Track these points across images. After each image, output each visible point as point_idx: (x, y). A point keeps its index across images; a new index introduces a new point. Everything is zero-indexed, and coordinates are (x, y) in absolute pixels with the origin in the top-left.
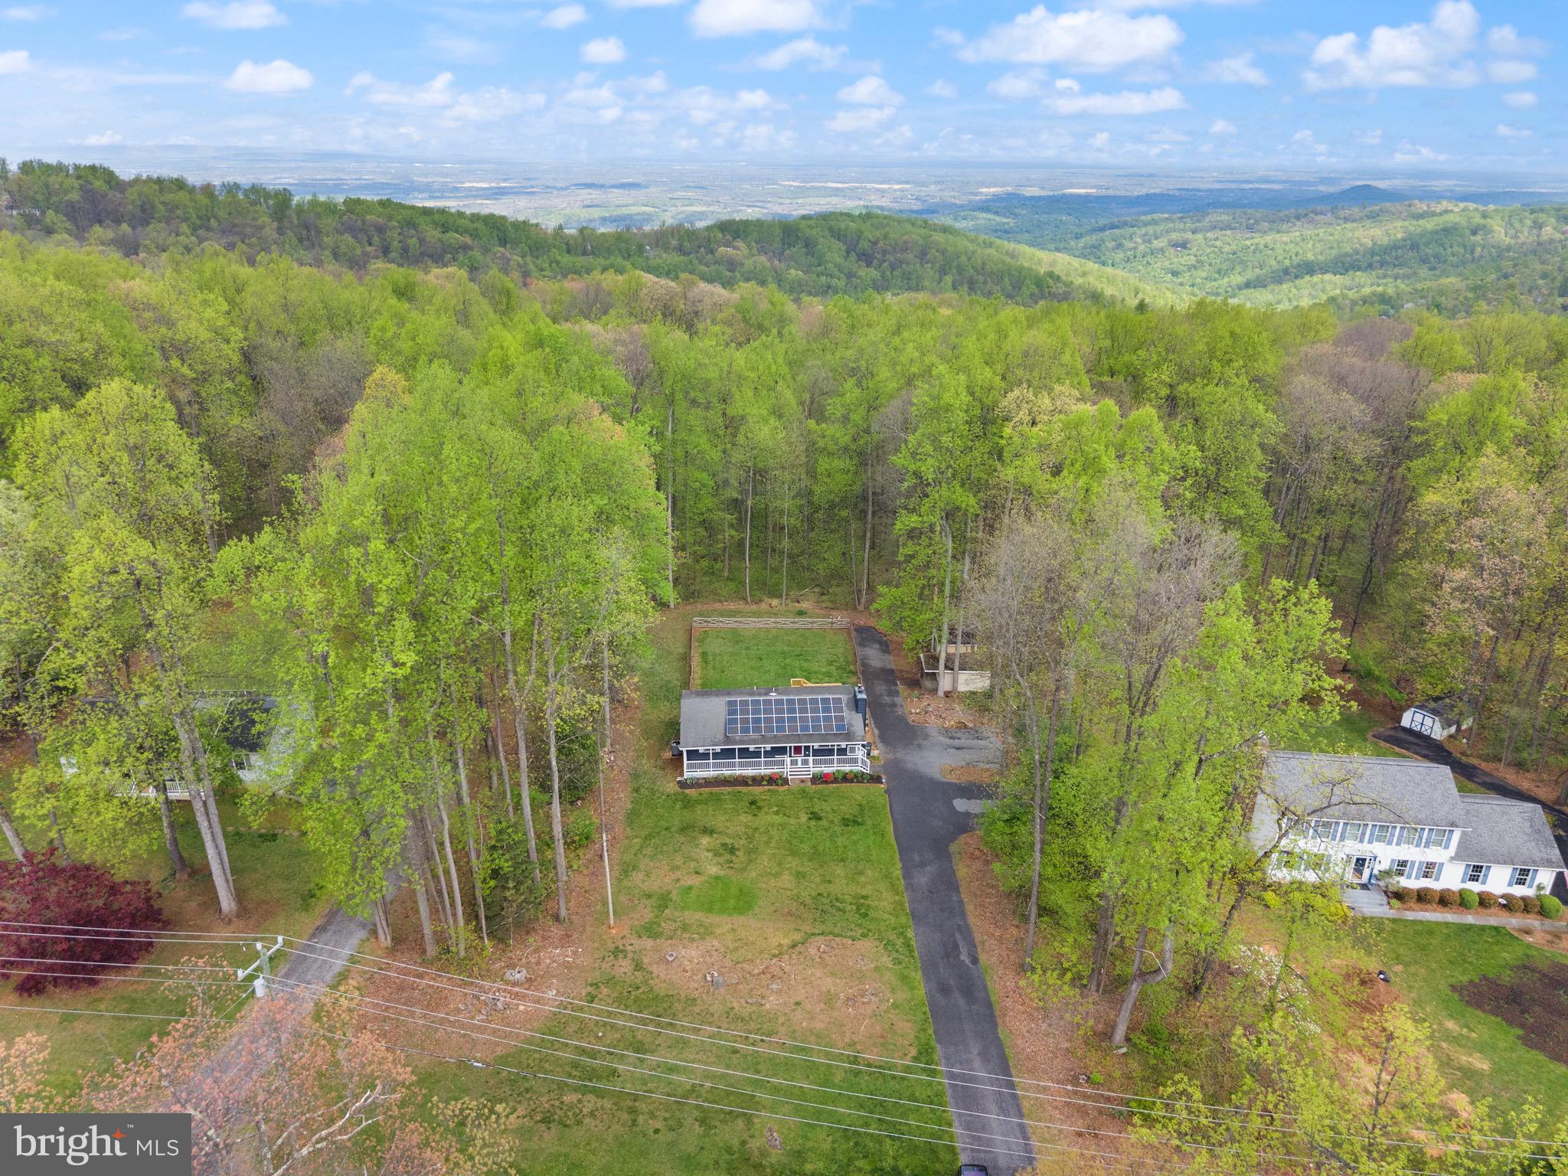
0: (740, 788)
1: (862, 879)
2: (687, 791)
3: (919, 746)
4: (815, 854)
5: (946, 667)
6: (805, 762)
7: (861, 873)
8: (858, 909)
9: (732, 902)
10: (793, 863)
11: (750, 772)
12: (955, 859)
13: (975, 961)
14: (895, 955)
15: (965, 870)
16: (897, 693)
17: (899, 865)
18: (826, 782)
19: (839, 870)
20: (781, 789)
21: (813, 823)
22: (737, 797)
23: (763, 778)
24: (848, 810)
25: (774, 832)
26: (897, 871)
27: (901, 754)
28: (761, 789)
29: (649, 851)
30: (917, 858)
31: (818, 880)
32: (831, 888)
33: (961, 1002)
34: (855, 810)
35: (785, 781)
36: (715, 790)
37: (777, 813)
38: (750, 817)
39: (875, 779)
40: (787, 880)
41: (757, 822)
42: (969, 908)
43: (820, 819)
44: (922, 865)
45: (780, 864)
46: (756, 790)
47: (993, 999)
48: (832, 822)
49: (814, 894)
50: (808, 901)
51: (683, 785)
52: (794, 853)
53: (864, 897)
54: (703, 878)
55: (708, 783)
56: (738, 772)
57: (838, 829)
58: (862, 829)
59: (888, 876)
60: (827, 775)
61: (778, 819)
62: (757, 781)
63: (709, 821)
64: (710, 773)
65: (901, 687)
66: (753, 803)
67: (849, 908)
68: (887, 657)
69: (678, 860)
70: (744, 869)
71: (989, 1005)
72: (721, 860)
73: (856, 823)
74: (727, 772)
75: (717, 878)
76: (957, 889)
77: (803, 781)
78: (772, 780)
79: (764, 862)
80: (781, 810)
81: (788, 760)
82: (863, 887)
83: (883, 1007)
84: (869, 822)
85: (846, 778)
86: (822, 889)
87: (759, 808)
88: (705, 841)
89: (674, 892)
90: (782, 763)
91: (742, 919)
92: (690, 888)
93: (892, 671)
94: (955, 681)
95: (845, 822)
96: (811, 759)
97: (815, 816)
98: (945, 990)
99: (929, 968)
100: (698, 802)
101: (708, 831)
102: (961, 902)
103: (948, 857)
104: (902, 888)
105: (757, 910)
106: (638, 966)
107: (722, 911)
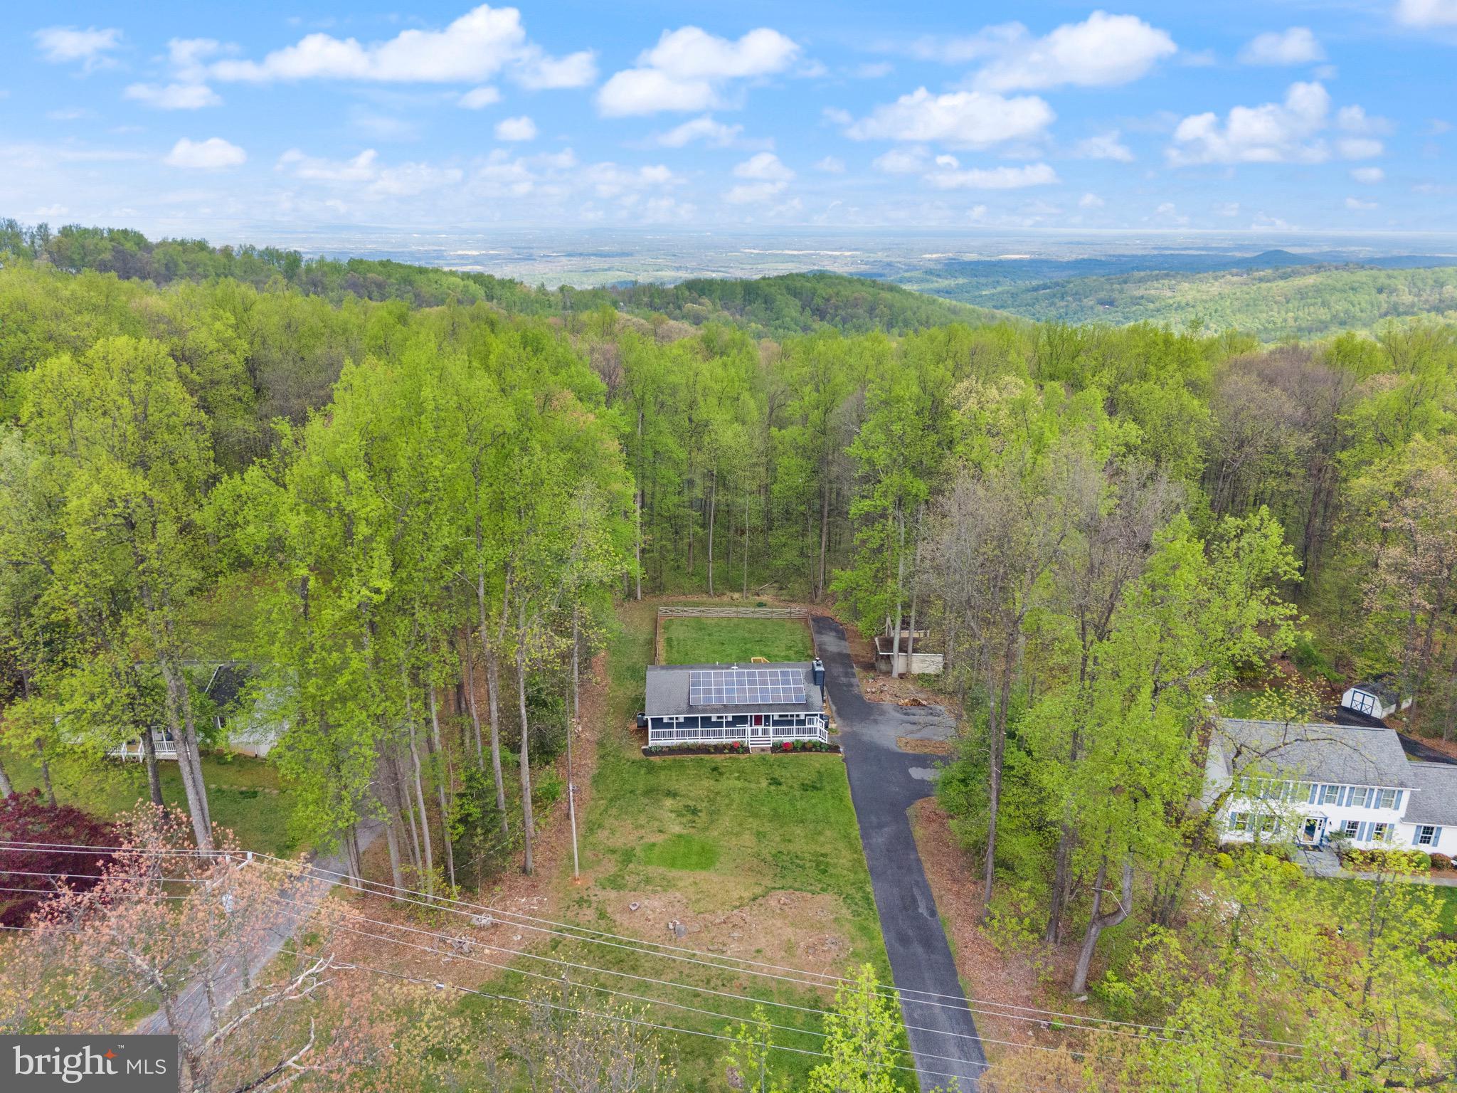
0: (702, 756)
1: (822, 839)
2: (652, 758)
3: (876, 721)
4: (776, 816)
5: (901, 650)
6: (765, 732)
7: (820, 833)
8: (817, 866)
9: (694, 859)
10: (754, 823)
11: (713, 741)
12: (912, 821)
13: (933, 913)
14: (855, 908)
15: (922, 831)
16: (853, 675)
17: (857, 826)
18: (786, 751)
19: (798, 831)
20: (742, 757)
21: (773, 788)
22: (700, 764)
23: (724, 747)
24: (807, 776)
25: (735, 796)
26: (856, 831)
27: (859, 728)
28: (723, 756)
29: (614, 811)
30: (874, 819)
31: (778, 839)
32: (791, 847)
33: (920, 950)
34: (814, 776)
35: (746, 750)
36: (679, 757)
37: (738, 778)
38: (712, 782)
39: (834, 749)
40: (748, 839)
41: (719, 787)
42: (927, 866)
43: (780, 784)
44: (880, 826)
45: (740, 825)
46: (718, 758)
47: (952, 949)
48: (792, 787)
49: (774, 852)
50: (769, 858)
51: (647, 752)
52: (755, 815)
53: (822, 855)
54: (666, 836)
55: (672, 751)
56: (700, 741)
57: (798, 793)
58: (820, 794)
59: (847, 837)
60: (787, 744)
61: (739, 784)
62: (719, 749)
63: (673, 786)
64: (675, 741)
65: (856, 670)
66: (715, 769)
67: (808, 865)
68: (843, 643)
69: (642, 820)
70: (705, 829)
71: (948, 955)
72: (684, 820)
73: (815, 788)
74: (690, 741)
75: (680, 836)
76: (915, 849)
77: (763, 750)
78: (733, 749)
79: (726, 821)
80: (742, 774)
81: (749, 729)
82: (822, 845)
83: (843, 955)
84: (828, 788)
85: (805, 747)
86: (782, 847)
87: (721, 774)
88: (669, 802)
89: (638, 849)
90: (744, 732)
91: (704, 874)
92: (654, 845)
93: (848, 656)
94: (908, 665)
95: (804, 787)
96: (771, 728)
97: (775, 782)
98: (904, 940)
99: (888, 920)
100: (662, 768)
101: (672, 794)
102: (918, 860)
103: (906, 819)
104: (860, 847)
105: (718, 865)
106: (602, 915)
107: (684, 866)
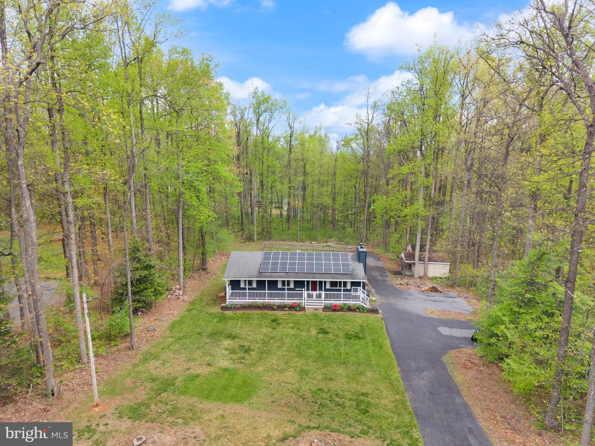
0: (267, 312)
1: (363, 379)
2: (226, 312)
3: (405, 299)
4: (321, 357)
5: (420, 260)
6: (319, 296)
7: (361, 374)
8: (358, 405)
9: (232, 392)
10: (299, 363)
11: (277, 301)
12: (450, 368)
15: (461, 377)
16: (387, 276)
17: (397, 369)
18: (334, 310)
19: (341, 371)
20: (298, 313)
21: (321, 336)
22: (264, 317)
23: (285, 306)
24: (350, 329)
25: (287, 341)
26: (396, 373)
27: (392, 301)
28: (283, 313)
29: (176, 347)
30: (413, 364)
31: (320, 377)
32: (332, 385)
34: (358, 329)
35: (303, 309)
36: (247, 312)
37: (292, 328)
38: (270, 330)
39: (374, 311)
40: (291, 376)
41: (274, 333)
42: (476, 411)
43: (327, 333)
44: (419, 370)
45: (286, 363)
46: (279, 313)
48: (337, 336)
49: (314, 389)
50: (308, 395)
51: (224, 308)
52: (300, 355)
53: (363, 394)
54: (213, 369)
55: (243, 307)
56: (267, 301)
57: (342, 341)
58: (363, 342)
59: (387, 378)
60: (335, 306)
61: (292, 332)
62: (281, 308)
63: (236, 331)
64: (247, 301)
65: (389, 274)
66: (274, 321)
67: (348, 403)
68: (379, 262)
69: (197, 354)
72: (235, 357)
73: (357, 337)
74: (259, 301)
75: (225, 370)
76: (458, 393)
77: (316, 309)
78: (292, 307)
80: (296, 325)
81: (305, 293)
82: (363, 385)
84: (369, 338)
85: (350, 309)
86: (323, 385)
87: (279, 324)
88: (227, 343)
89: (179, 379)
90: (301, 295)
91: (237, 407)
92: (197, 376)
93: (383, 268)
94: (426, 270)
95: (348, 337)
96: (323, 293)
97: (324, 331)
100: (231, 318)
101: (230, 336)
102: (466, 405)
103: (443, 366)
104: (402, 388)
105: (254, 399)
107: (218, 398)
